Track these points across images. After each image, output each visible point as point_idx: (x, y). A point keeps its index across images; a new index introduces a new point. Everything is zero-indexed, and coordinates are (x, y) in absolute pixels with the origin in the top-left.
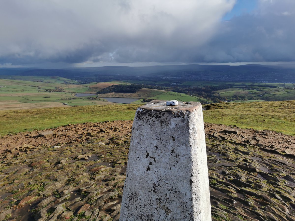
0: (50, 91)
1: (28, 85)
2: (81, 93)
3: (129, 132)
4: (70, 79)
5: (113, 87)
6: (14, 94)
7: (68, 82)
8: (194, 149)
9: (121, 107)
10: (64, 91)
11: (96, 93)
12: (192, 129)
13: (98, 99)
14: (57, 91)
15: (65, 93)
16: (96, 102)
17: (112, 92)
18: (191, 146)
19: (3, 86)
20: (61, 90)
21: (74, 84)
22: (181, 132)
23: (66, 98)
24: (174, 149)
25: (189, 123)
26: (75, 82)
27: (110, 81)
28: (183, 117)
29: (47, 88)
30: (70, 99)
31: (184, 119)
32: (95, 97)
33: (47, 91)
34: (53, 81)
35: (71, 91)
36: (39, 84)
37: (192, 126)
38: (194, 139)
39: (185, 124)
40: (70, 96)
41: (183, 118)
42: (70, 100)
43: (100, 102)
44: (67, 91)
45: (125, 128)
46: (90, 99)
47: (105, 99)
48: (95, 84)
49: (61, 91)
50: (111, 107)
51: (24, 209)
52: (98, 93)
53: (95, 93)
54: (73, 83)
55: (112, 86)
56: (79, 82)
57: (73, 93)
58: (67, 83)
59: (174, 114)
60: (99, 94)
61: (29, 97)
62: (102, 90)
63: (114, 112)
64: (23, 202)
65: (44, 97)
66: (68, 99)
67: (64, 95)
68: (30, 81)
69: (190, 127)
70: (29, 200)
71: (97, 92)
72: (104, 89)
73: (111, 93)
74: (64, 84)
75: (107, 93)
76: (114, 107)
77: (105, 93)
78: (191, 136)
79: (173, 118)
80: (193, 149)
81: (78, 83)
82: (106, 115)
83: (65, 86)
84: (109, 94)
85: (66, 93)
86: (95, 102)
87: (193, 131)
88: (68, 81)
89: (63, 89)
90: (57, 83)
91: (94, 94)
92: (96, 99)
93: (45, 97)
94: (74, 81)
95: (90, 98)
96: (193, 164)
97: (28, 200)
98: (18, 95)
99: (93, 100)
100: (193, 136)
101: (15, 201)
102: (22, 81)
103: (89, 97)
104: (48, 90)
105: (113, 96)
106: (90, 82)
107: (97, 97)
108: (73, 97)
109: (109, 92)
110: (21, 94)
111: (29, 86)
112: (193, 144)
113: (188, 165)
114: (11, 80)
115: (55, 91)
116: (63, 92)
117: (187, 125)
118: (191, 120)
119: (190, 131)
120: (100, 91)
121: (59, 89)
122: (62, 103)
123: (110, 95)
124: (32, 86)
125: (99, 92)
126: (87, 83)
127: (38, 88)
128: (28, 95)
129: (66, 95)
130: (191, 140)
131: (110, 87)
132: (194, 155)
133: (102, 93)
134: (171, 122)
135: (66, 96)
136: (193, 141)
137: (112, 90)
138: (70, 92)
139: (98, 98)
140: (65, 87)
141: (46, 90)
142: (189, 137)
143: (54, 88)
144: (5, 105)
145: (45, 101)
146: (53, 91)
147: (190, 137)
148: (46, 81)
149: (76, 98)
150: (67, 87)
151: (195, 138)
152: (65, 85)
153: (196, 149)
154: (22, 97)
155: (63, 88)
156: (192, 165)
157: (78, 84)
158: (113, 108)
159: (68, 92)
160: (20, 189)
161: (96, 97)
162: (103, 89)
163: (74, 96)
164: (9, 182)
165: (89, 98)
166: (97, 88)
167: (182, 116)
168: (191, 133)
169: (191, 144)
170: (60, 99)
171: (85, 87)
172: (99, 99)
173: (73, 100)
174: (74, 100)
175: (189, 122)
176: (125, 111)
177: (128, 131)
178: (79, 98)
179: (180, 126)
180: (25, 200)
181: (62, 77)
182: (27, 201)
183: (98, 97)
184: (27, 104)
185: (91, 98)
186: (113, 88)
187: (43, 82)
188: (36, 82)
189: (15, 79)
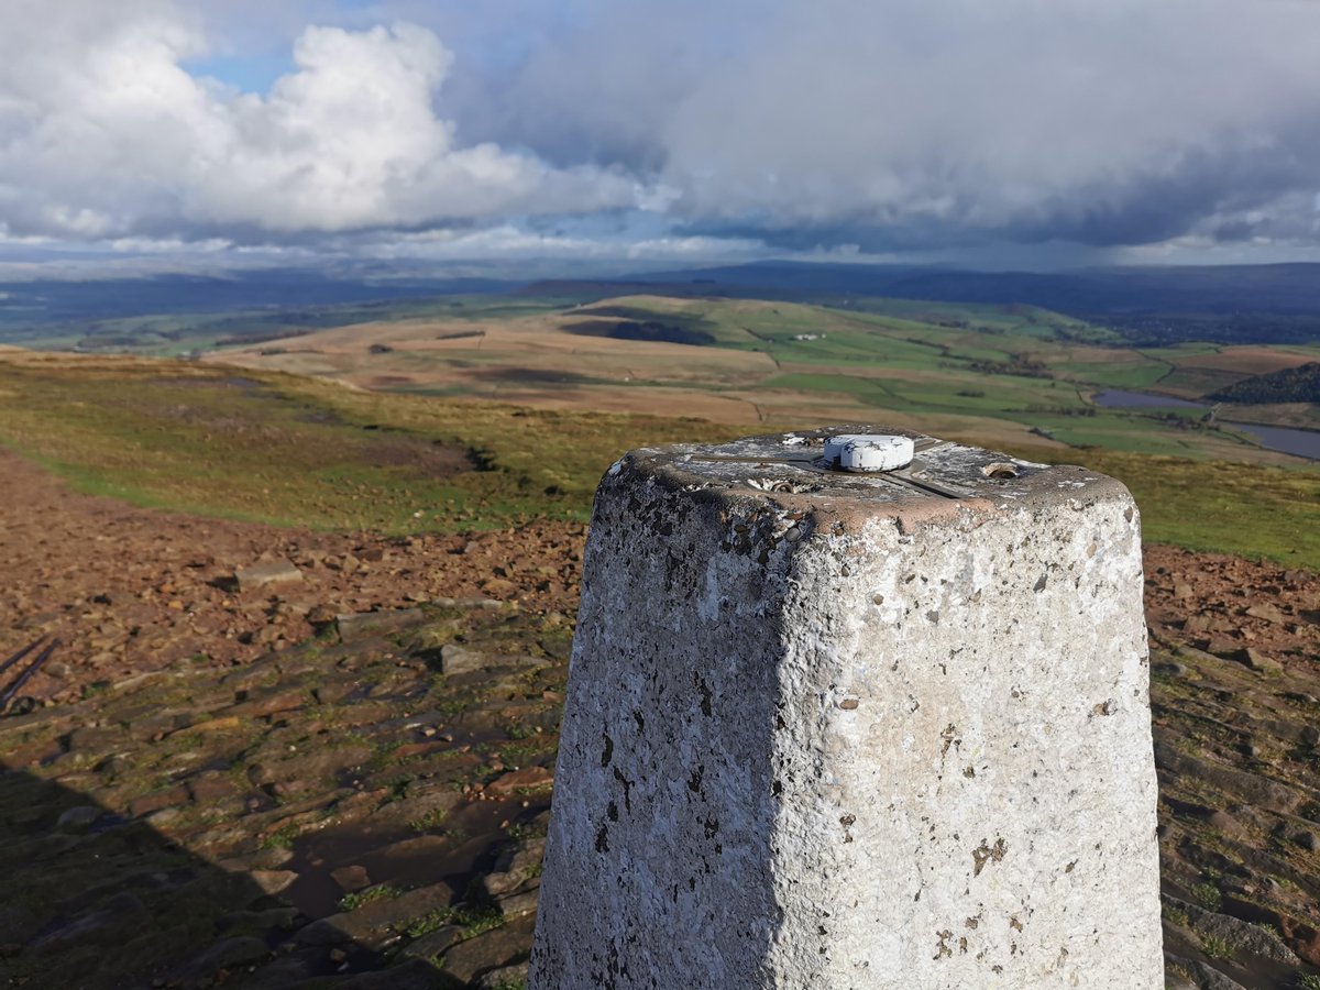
0: (986, 368)
1: (906, 337)
2: (1126, 390)
3: (1173, 619)
4: (1085, 320)
5: (1308, 376)
6: (850, 369)
7: (1073, 333)
8: (799, 822)
9: (1283, 482)
10: (1048, 372)
11: (1204, 397)
12: (805, 667)
13: (1210, 428)
14: (1015, 370)
15: (1049, 382)
16: (1197, 440)
17: (1298, 399)
18: (778, 787)
19: (816, 334)
20: (1036, 367)
21: (1098, 342)
22: (742, 664)
23: (1049, 408)
24: (702, 769)
25: (787, 615)
26: (1105, 332)
27: (1296, 343)
28: (763, 560)
29: (977, 354)
30: (1069, 413)
31: (764, 576)
32: (1197, 417)
33: (974, 366)
34: (1007, 326)
35: (1079, 377)
36: (948, 337)
37: (811, 640)
38: (817, 743)
39: (761, 613)
40: (1071, 397)
41: (757, 565)
42: (1067, 420)
43: (1218, 442)
44: (1062, 374)
45: (1165, 594)
46: (1170, 422)
47: (1250, 435)
48: (1207, 352)
49: (1032, 370)
50: (1218, 473)
51: (496, 812)
52: (1215, 398)
53: (1198, 395)
54: (1094, 337)
55: (1306, 368)
56: (1123, 336)
57: (1090, 384)
58: (1068, 337)
59: (729, 523)
60: (1219, 406)
61: (900, 385)
62: (1240, 383)
63: (1220, 501)
64: (508, 783)
65: (960, 391)
66: (1058, 412)
67: (1044, 392)
68: (917, 320)
69: (791, 647)
70: (532, 785)
71: (1214, 391)
72: (1256, 379)
73: (1289, 405)
74: (1051, 341)
75: (1263, 403)
76: (1235, 478)
77: (1257, 402)
78: (791, 713)
79: (719, 554)
80: (792, 816)
81: (1119, 341)
82: (1171, 508)
83: (1057, 354)
84: (1277, 409)
85: (1053, 385)
86: (1192, 440)
87: (814, 679)
88: (1073, 327)
89: (1044, 366)
90: (1020, 335)
91: (1193, 400)
92: (1199, 425)
93: (964, 394)
94: (1102, 329)
95: (1171, 417)
96: (785, 931)
97: (529, 782)
98: (861, 375)
99: (1184, 429)
100: (806, 722)
101: (495, 768)
102: (885, 319)
103: (1165, 412)
104: (980, 365)
105: (1296, 420)
106: (1183, 341)
107: (1205, 419)
108: (1082, 406)
109: (1280, 400)
110: (874, 370)
111: (909, 340)
112: (798, 781)
113: (753, 925)
114: (849, 314)
115: (1008, 370)
116: (1044, 376)
117: (774, 623)
118: (803, 594)
119: (791, 678)
120: (1230, 388)
121: (1025, 362)
122: (1028, 428)
123: (1280, 416)
124: (919, 342)
125: (1222, 393)
126: (1166, 345)
127: (940, 351)
128: (897, 377)
129: (1052, 392)
130: (783, 741)
131: (1289, 371)
132: (798, 865)
133: (1238, 400)
134: (705, 579)
135: (1051, 398)
136: (803, 760)
137: (1297, 389)
138: (1072, 382)
139: (1211, 422)
140: (1054, 356)
141: (970, 363)
142: (774, 721)
143: (1003, 358)
144: (813, 407)
145: (960, 410)
146: (1000, 369)
147: (780, 721)
148: (977, 323)
149: (1098, 411)
150: (1064, 359)
151: (823, 740)
152: (1057, 347)
153: (818, 829)
154: (877, 382)
155: (1046, 361)
156: (775, 940)
157: (1121, 346)
158: (1232, 482)
159: (1065, 380)
160: (539, 730)
161: (1201, 416)
162: (1250, 381)
163: (1089, 401)
164: (533, 691)
165: (1165, 417)
166: (1213, 373)
167: (757, 552)
168: (788, 693)
169: (784, 780)
170: (1023, 406)
171: (1152, 364)
172: (1217, 429)
173: (1082, 417)
174: (1086, 420)
175: (783, 602)
176: (1288, 509)
177: (1172, 609)
178: (1113, 411)
179: (738, 618)
180: (517, 780)
181: (1049, 307)
182: (522, 785)
183: (1212, 419)
184: (889, 413)
185: (1176, 419)
186: (1306, 380)
187: (964, 326)
188: (937, 327)
189: (861, 309)
